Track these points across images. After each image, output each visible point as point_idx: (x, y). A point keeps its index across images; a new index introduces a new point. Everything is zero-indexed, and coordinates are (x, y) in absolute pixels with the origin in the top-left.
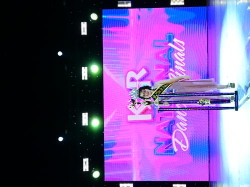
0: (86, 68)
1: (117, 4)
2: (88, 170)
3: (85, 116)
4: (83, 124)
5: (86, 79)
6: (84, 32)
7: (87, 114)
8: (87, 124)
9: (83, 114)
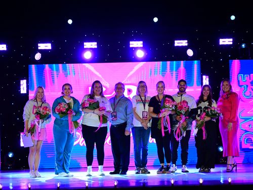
0: (142, 46)
1: (206, 75)
2: (39, 48)
3: (94, 45)
4: (85, 43)
5: (131, 46)
6: (178, 43)
7: (96, 47)
8: (85, 47)
9: (96, 43)
